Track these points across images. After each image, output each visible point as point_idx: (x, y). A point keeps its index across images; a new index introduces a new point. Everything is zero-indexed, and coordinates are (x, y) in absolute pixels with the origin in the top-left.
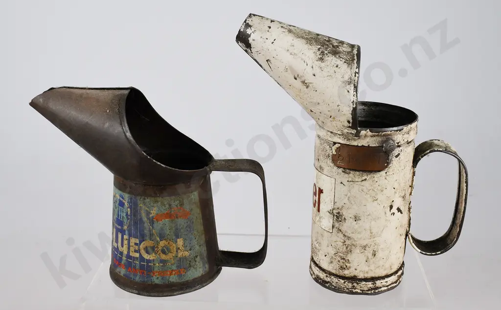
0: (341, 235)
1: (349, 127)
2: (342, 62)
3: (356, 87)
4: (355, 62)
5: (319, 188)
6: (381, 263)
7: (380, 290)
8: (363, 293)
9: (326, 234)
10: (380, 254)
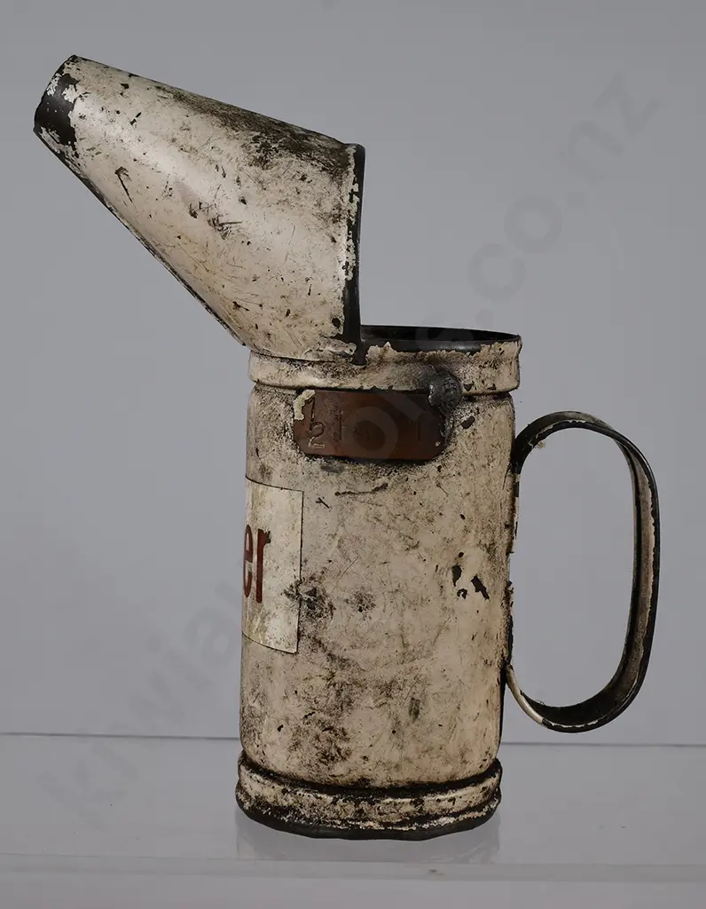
0: (321, 657)
1: (338, 337)
2: (316, 170)
3: (354, 230)
4: (351, 169)
5: (260, 532)
6: (436, 739)
7: (435, 823)
8: (388, 833)
9: (279, 661)
10: (431, 713)
